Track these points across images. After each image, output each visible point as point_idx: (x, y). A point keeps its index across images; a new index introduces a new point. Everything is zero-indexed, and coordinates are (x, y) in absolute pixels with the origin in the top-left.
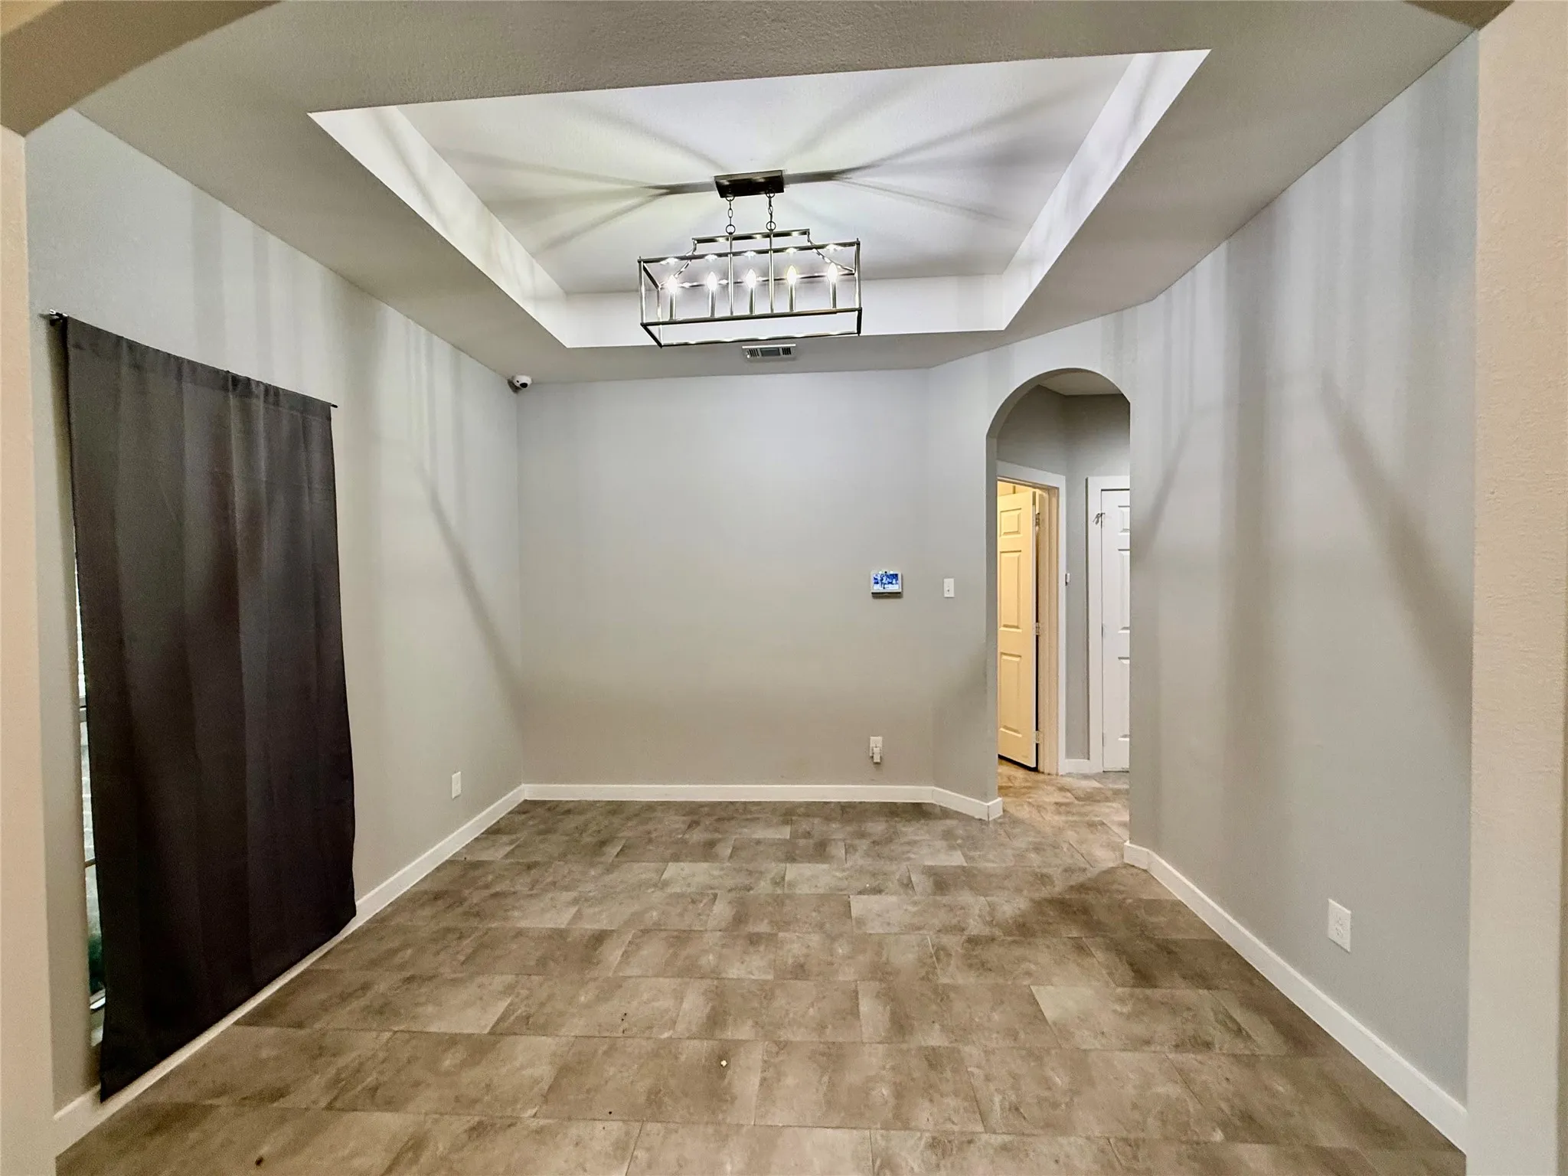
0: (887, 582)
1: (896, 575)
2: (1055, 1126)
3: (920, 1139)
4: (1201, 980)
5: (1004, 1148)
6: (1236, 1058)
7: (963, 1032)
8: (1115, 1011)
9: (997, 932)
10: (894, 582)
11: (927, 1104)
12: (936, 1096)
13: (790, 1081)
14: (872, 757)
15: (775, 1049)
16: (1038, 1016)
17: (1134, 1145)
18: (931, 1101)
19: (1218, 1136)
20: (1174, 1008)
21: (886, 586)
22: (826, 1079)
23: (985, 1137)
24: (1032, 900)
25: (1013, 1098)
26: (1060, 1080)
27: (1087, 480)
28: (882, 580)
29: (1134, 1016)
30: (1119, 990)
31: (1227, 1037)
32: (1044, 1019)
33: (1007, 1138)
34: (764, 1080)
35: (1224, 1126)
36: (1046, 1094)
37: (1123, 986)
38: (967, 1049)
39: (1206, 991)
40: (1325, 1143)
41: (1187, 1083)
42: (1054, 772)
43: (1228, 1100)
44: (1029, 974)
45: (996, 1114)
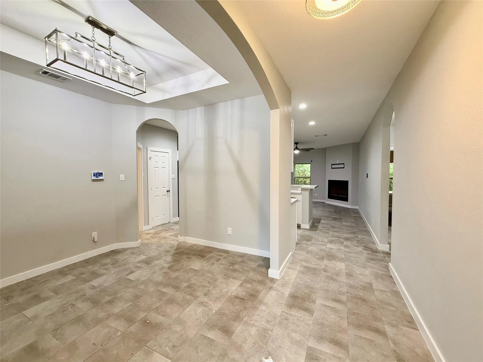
0: (98, 175)
1: (102, 173)
2: (216, 280)
3: (202, 296)
4: (211, 252)
5: (214, 287)
6: (224, 258)
7: (189, 280)
8: (205, 263)
9: (172, 264)
10: (101, 175)
11: (197, 292)
12: (197, 290)
13: (168, 311)
14: (93, 240)
15: (156, 310)
16: (196, 271)
17: (226, 275)
18: (197, 291)
19: (232, 267)
20: (212, 257)
21: (98, 177)
22: (175, 304)
23: (210, 288)
24: (171, 256)
25: (208, 282)
26: (209, 275)
27: (147, 147)
28: (96, 175)
29: (208, 262)
30: (202, 260)
31: (220, 257)
32: (197, 270)
33: (213, 286)
34: (162, 315)
35: (231, 266)
36: (210, 278)
37: (202, 259)
38: (192, 282)
39: (212, 253)
40: (240, 261)
41: (223, 264)
42: (142, 231)
43: (228, 263)
44: (187, 266)
45: (208, 285)
